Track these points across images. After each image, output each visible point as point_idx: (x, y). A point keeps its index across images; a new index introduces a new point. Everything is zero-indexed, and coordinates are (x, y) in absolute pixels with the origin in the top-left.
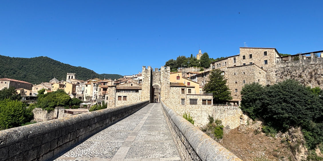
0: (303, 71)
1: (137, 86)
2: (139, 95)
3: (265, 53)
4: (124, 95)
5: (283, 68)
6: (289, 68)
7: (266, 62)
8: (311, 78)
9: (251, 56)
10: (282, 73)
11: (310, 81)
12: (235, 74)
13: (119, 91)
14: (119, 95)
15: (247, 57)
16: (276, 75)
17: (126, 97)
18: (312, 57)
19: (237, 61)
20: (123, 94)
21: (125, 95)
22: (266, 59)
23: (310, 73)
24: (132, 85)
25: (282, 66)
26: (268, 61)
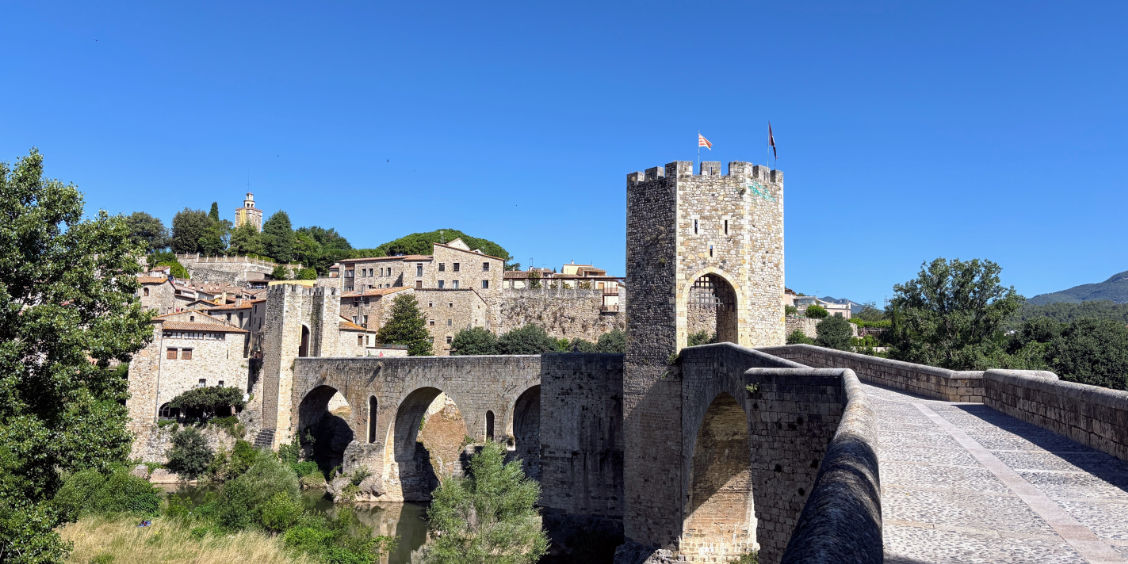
0: (545, 309)
1: (206, 322)
2: (225, 347)
3: (486, 266)
4: (184, 346)
5: (515, 299)
6: (524, 300)
7: (486, 284)
8: (554, 322)
9: (456, 267)
10: (512, 309)
11: (553, 328)
12: (431, 305)
13: (169, 336)
14: (172, 346)
15: (449, 267)
16: (502, 311)
17: (190, 350)
18: (560, 286)
19: (424, 271)
20: (180, 342)
21: (188, 346)
22: (486, 278)
23: (554, 313)
24: (192, 318)
25: (513, 296)
26: (490, 283)
